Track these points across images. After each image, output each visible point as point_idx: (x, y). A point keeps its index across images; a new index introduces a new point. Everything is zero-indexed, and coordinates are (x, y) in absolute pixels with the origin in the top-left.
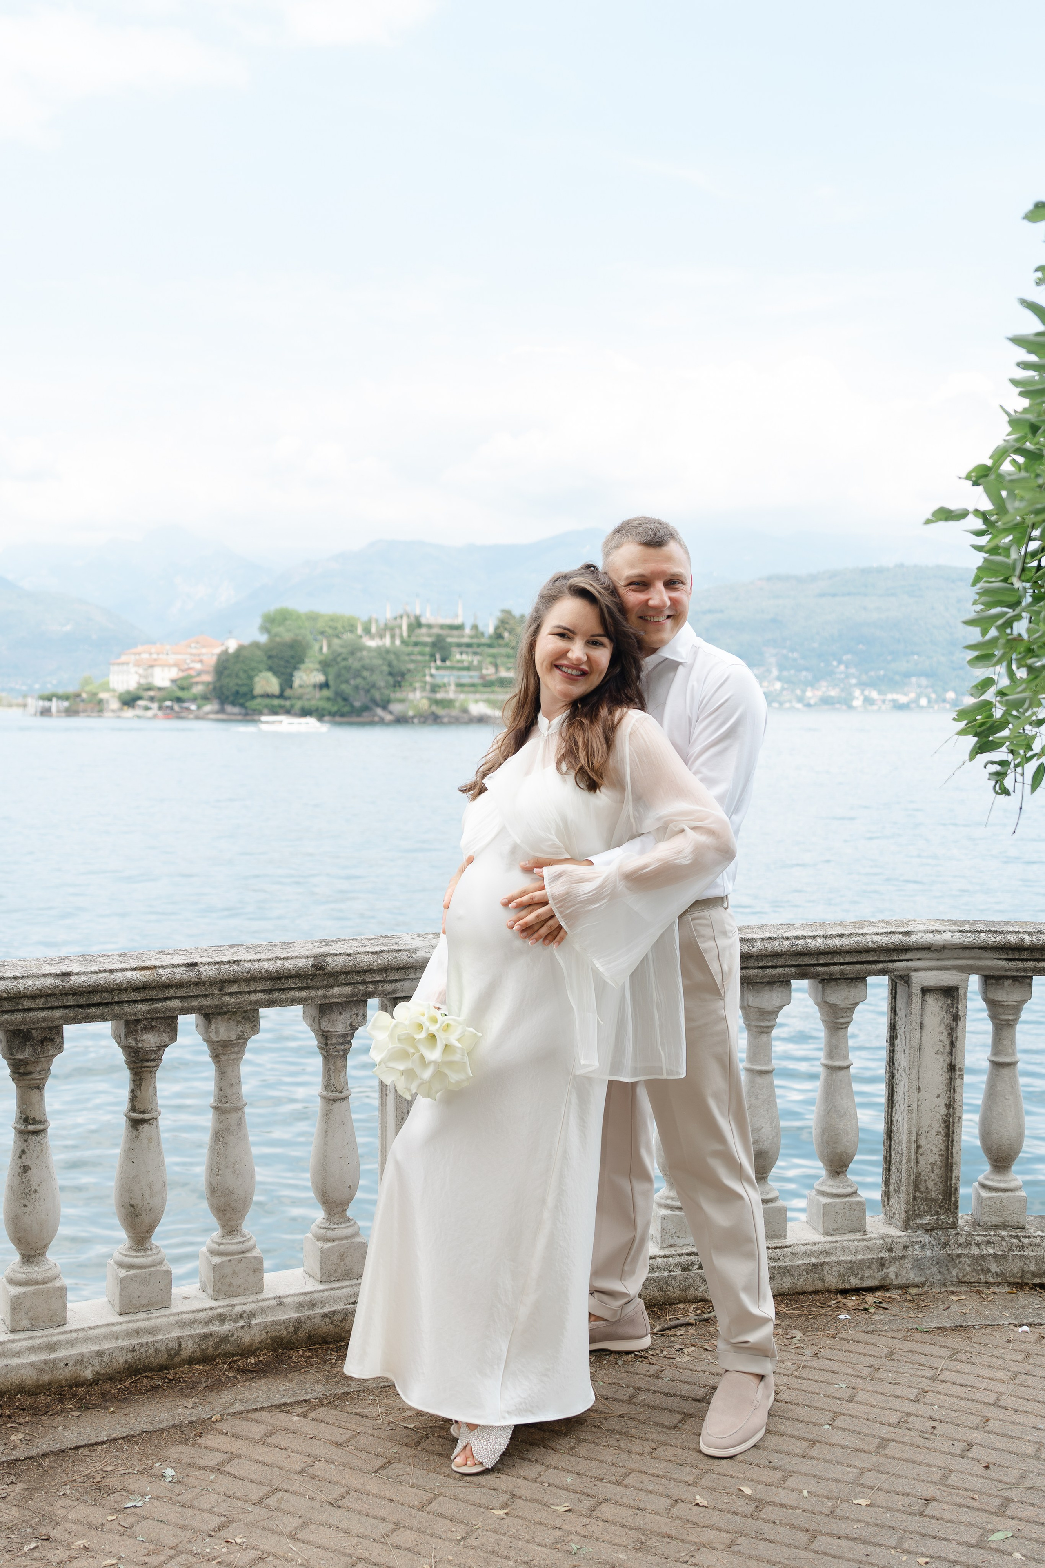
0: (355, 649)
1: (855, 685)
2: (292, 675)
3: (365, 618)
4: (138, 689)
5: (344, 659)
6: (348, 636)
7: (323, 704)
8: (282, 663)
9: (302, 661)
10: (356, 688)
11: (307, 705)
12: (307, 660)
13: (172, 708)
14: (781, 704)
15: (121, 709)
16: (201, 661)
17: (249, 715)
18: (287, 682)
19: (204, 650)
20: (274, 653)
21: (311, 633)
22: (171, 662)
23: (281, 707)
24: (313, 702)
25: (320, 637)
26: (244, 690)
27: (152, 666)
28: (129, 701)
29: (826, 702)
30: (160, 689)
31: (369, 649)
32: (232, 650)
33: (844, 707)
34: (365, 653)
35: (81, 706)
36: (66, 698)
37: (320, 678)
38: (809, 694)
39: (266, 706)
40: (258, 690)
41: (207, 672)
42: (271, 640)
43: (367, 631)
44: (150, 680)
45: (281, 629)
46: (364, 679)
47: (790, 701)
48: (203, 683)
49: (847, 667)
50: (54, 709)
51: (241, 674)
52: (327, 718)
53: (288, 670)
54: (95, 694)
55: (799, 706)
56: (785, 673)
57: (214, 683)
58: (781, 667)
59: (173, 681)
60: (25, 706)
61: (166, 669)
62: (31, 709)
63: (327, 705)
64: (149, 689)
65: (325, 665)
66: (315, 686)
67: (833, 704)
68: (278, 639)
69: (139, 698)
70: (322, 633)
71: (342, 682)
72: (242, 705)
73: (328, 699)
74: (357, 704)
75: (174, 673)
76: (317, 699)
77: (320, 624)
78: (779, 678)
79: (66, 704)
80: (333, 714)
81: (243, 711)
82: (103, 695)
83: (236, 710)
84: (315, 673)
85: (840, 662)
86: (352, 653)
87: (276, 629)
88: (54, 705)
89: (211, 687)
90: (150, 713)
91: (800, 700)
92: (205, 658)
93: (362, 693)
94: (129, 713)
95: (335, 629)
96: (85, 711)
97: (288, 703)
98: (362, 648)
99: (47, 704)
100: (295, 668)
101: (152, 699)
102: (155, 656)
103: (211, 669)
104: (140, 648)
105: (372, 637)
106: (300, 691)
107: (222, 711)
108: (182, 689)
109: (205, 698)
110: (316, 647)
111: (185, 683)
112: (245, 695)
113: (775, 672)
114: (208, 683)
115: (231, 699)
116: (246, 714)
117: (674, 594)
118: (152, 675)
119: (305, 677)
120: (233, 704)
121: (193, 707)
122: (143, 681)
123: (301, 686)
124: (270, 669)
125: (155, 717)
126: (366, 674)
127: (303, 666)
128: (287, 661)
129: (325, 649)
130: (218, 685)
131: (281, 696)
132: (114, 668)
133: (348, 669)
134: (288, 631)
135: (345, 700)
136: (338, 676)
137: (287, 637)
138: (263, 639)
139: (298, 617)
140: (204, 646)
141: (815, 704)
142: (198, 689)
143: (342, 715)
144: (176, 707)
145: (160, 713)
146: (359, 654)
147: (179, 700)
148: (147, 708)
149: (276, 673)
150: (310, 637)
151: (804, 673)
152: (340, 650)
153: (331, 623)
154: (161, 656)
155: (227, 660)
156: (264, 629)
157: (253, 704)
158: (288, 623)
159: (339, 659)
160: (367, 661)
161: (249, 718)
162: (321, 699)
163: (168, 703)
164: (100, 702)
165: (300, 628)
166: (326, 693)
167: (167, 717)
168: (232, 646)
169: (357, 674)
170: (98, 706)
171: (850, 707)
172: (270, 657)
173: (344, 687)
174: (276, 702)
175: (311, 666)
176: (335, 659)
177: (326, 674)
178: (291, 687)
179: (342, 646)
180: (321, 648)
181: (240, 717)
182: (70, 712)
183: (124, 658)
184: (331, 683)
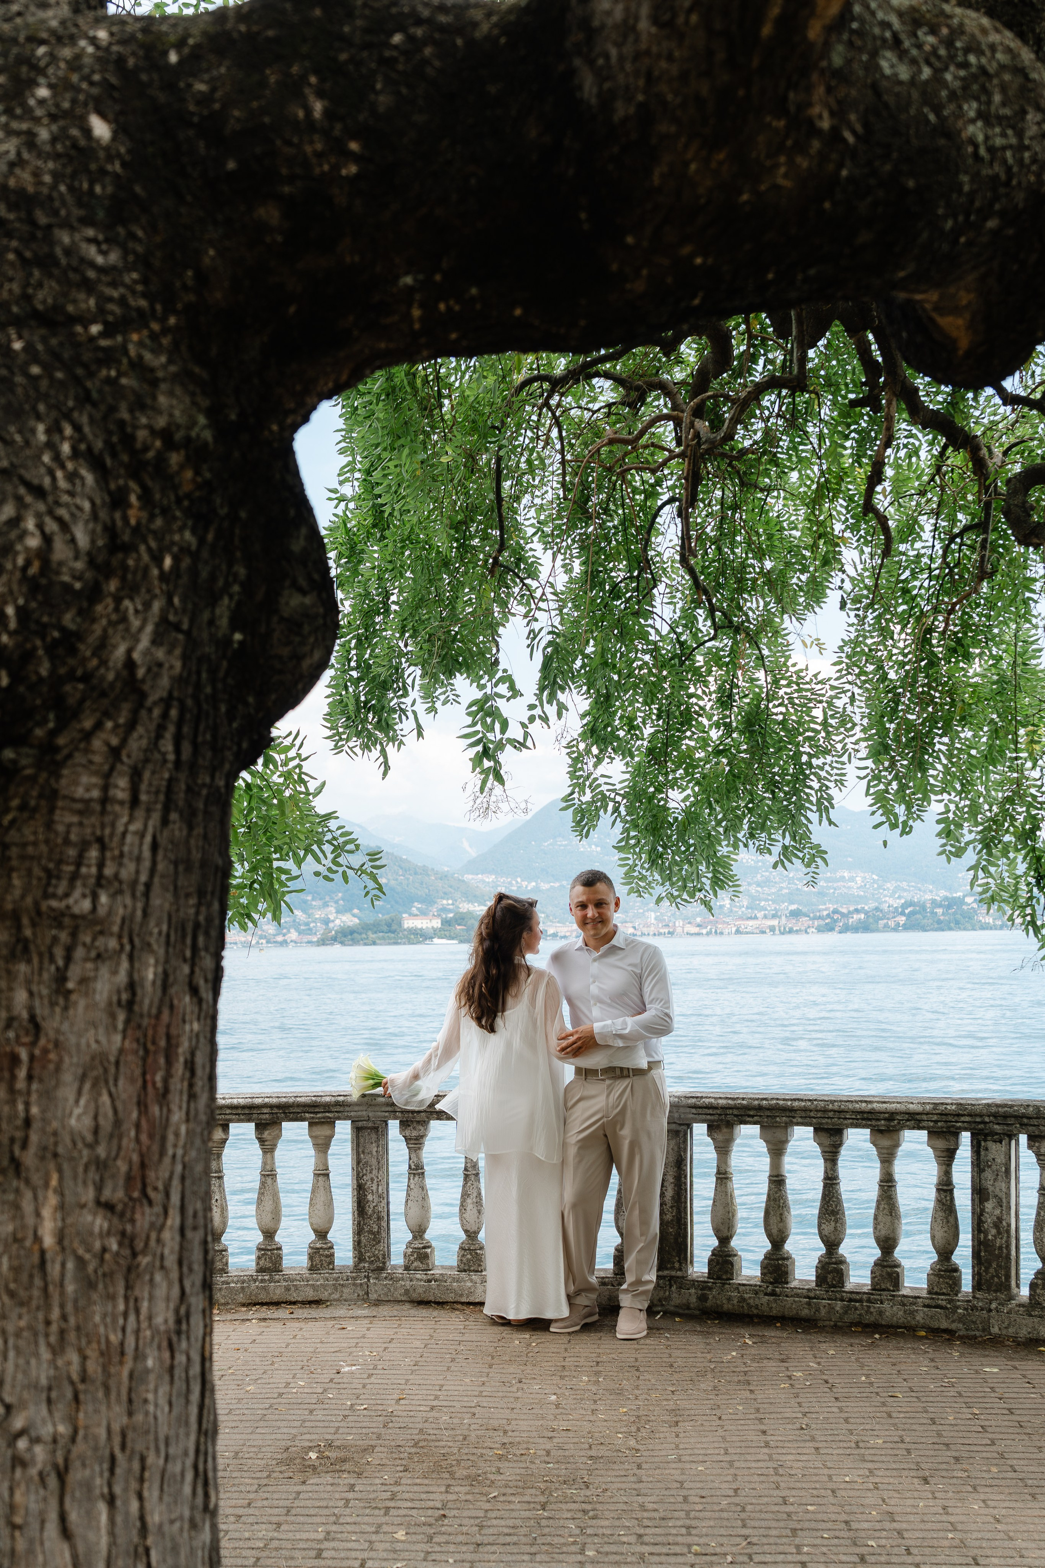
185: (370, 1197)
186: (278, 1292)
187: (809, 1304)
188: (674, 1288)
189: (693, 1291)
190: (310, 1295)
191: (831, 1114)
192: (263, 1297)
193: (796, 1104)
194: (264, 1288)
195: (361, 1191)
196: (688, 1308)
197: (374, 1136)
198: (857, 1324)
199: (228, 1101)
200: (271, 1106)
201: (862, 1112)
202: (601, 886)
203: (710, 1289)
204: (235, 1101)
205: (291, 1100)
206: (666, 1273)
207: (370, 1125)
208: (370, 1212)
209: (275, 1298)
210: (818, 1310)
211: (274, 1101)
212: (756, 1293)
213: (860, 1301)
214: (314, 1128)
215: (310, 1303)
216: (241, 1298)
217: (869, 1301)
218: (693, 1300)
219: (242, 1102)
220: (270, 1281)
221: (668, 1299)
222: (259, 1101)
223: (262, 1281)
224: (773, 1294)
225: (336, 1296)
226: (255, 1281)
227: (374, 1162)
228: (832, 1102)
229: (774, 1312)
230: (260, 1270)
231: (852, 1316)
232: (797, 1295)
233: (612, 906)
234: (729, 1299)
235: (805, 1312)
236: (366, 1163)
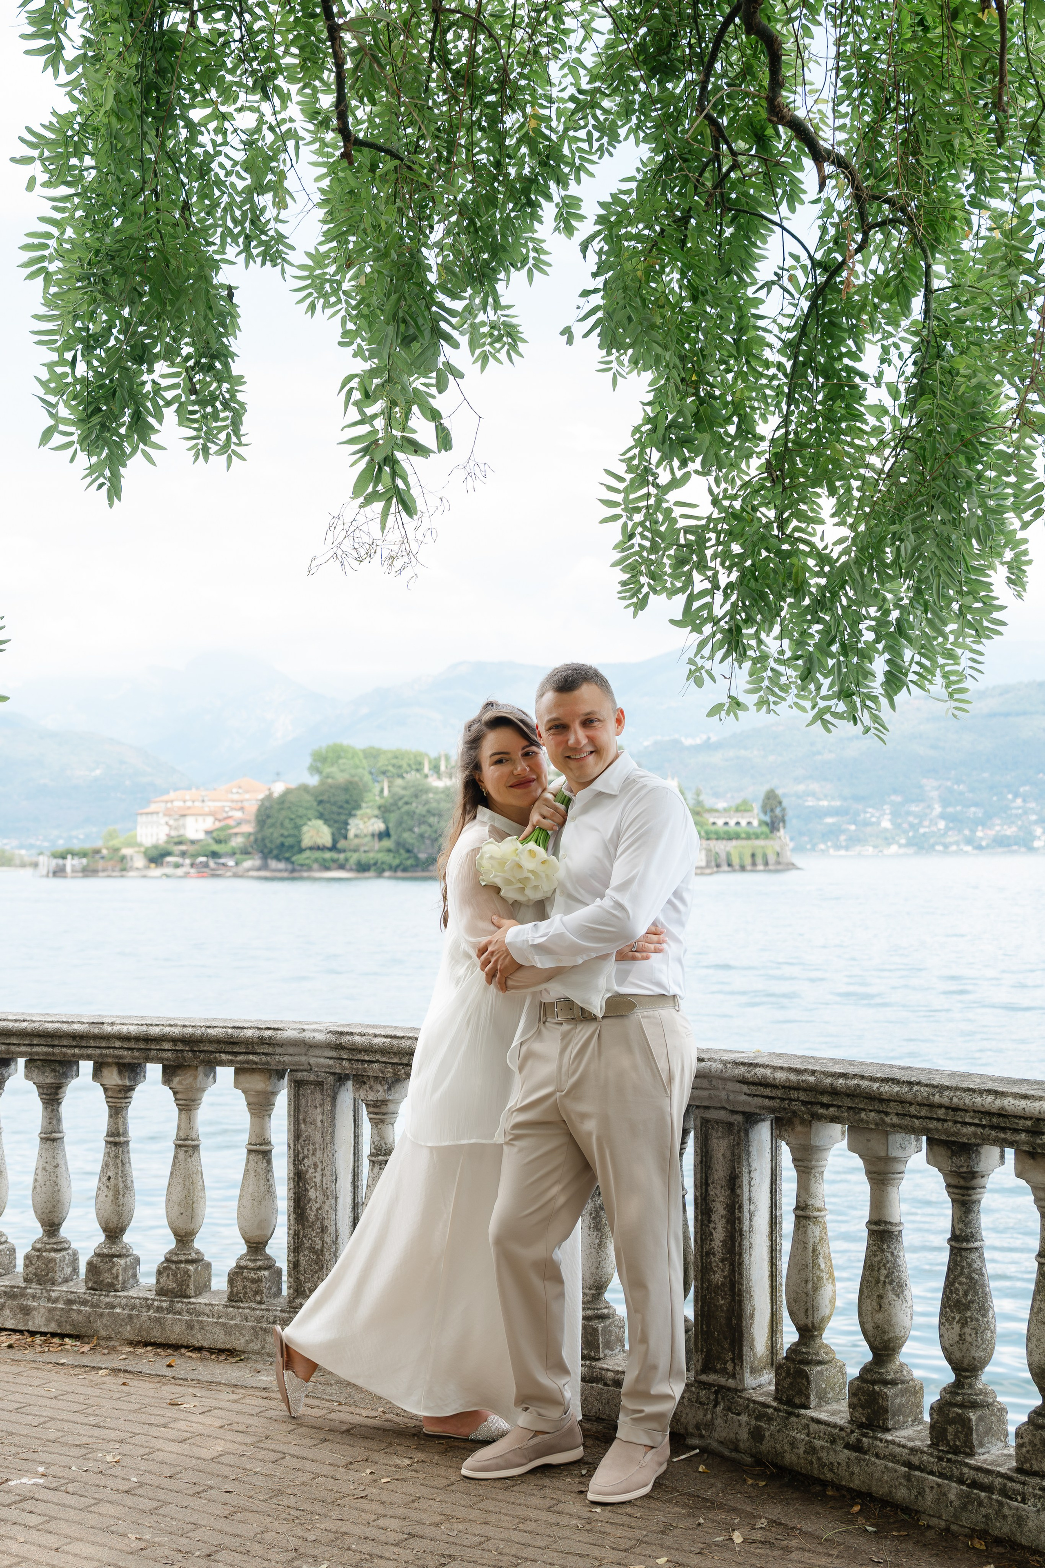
0: (419, 792)
1: (1036, 822)
2: (347, 824)
3: (433, 755)
4: (167, 842)
5: (407, 803)
6: (412, 776)
7: (382, 857)
8: (335, 809)
9: (358, 807)
10: (422, 836)
11: (364, 858)
12: (364, 805)
13: (206, 865)
14: (946, 846)
15: (148, 867)
16: (242, 809)
17: (295, 873)
18: (340, 831)
19: (247, 796)
20: (325, 798)
21: (371, 773)
22: (207, 809)
23: (334, 861)
24: (371, 855)
25: (381, 777)
26: (289, 841)
27: (184, 816)
28: (157, 857)
29: (1002, 843)
30: (193, 842)
31: (436, 791)
32: (276, 795)
33: (1023, 849)
34: (431, 795)
35: (101, 864)
36: (84, 855)
37: (379, 826)
38: (980, 834)
39: (316, 860)
40: (306, 842)
41: (248, 822)
42: (322, 783)
43: (436, 768)
44: (182, 832)
45: (334, 769)
46: (430, 826)
47: (957, 843)
48: (242, 834)
49: (1024, 801)
50: (68, 869)
51: (287, 823)
52: (387, 874)
53: (343, 817)
54: (117, 850)
55: (968, 848)
56: (950, 810)
57: (255, 834)
58: (945, 803)
59: (207, 833)
60: (35, 865)
61: (200, 819)
62: (43, 870)
63: (388, 858)
64: (180, 843)
65: (384, 811)
66: (373, 835)
67: (1009, 845)
68: (330, 781)
69: (169, 854)
70: (384, 773)
71: (404, 830)
72: (288, 860)
73: (389, 851)
74: (422, 856)
75: (209, 823)
76: (376, 851)
77: (382, 762)
78: (942, 816)
79: (84, 861)
80: (394, 869)
81: (290, 867)
82: (126, 851)
83: (281, 865)
84: (374, 820)
85: (1016, 795)
86: (416, 796)
87: (327, 770)
88: (70, 863)
89: (252, 838)
90: (180, 872)
91: (969, 841)
92: (246, 804)
93: (428, 842)
94: (155, 872)
95: (400, 767)
96: (104, 870)
97: (342, 856)
98: (427, 790)
99: (60, 862)
100: (350, 815)
101: (183, 854)
102: (189, 804)
103: (252, 817)
104: (172, 795)
105: (439, 776)
106: (356, 841)
107: (265, 867)
108: (218, 841)
109: (245, 852)
110: (376, 789)
111: (222, 835)
112: (291, 847)
113: (938, 809)
114: (250, 834)
115: (275, 852)
116: (293, 871)
117: (591, 733)
118: (184, 826)
119: (361, 826)
120: (278, 858)
121: (231, 863)
122: (174, 833)
123: (356, 836)
124: (321, 816)
125: (186, 875)
126: (432, 820)
127: (359, 812)
128: (341, 807)
129: (386, 793)
130: (259, 836)
131: (334, 848)
132: (141, 819)
133: (411, 814)
134: (342, 771)
135: (408, 851)
136: (400, 823)
137: (341, 778)
138: (313, 781)
139: (354, 754)
140: (247, 792)
141: (988, 846)
142: (237, 842)
143: (405, 870)
144: (212, 864)
145: (193, 871)
146: (424, 797)
147: (215, 855)
148: (177, 866)
149: (326, 821)
150: (367, 778)
151: (973, 809)
152: (402, 792)
153: (394, 761)
154: (197, 804)
155: (271, 807)
156: (314, 769)
157: (299, 858)
158: (341, 761)
159: (400, 803)
160: (434, 805)
161: (296, 875)
162: (380, 851)
163: (203, 859)
164: (123, 858)
165: (357, 767)
166: (387, 843)
167: (201, 876)
168: (278, 789)
169: (422, 821)
170: (122, 865)
171: (1031, 849)
172: (320, 802)
173: (406, 835)
174: (328, 855)
175: (369, 811)
176: (395, 804)
177: (385, 821)
178: (346, 838)
179: (405, 788)
180: (382, 791)
181: (285, 874)
182: (88, 872)
183: (153, 807)
184: (392, 832)
185: (312, 1194)
186: (177, 1329)
187: (908, 1478)
188: (719, 1409)
189: (744, 1418)
190: (220, 1339)
191: (941, 1113)
192: (156, 1335)
193: (886, 1088)
194: (158, 1320)
195: (299, 1178)
196: (736, 1449)
197: (318, 1096)
198: (983, 1534)
199: (116, 1028)
200: (174, 1040)
201: (988, 1114)
202: (586, 691)
203: (770, 1419)
204: (124, 1029)
205: (199, 1032)
206: (712, 1378)
207: (312, 1077)
208: (312, 1218)
209: (173, 1339)
210: (921, 1493)
211: (176, 1031)
212: (833, 1442)
213: (989, 1489)
214: (244, 1078)
215: (221, 1351)
216: (128, 1332)
217: (1004, 1492)
218: (744, 1435)
219: (133, 1030)
220: (170, 1310)
221: (710, 1426)
222: (155, 1031)
223: (159, 1309)
224: (857, 1447)
225: (256, 1346)
226: (149, 1307)
227: (317, 1137)
228: (942, 1088)
229: (856, 1484)
230: (161, 1292)
231: (973, 1518)
232: (893, 1458)
233: (611, 725)
234: (793, 1444)
235: (902, 1493)
236: (308, 1138)
